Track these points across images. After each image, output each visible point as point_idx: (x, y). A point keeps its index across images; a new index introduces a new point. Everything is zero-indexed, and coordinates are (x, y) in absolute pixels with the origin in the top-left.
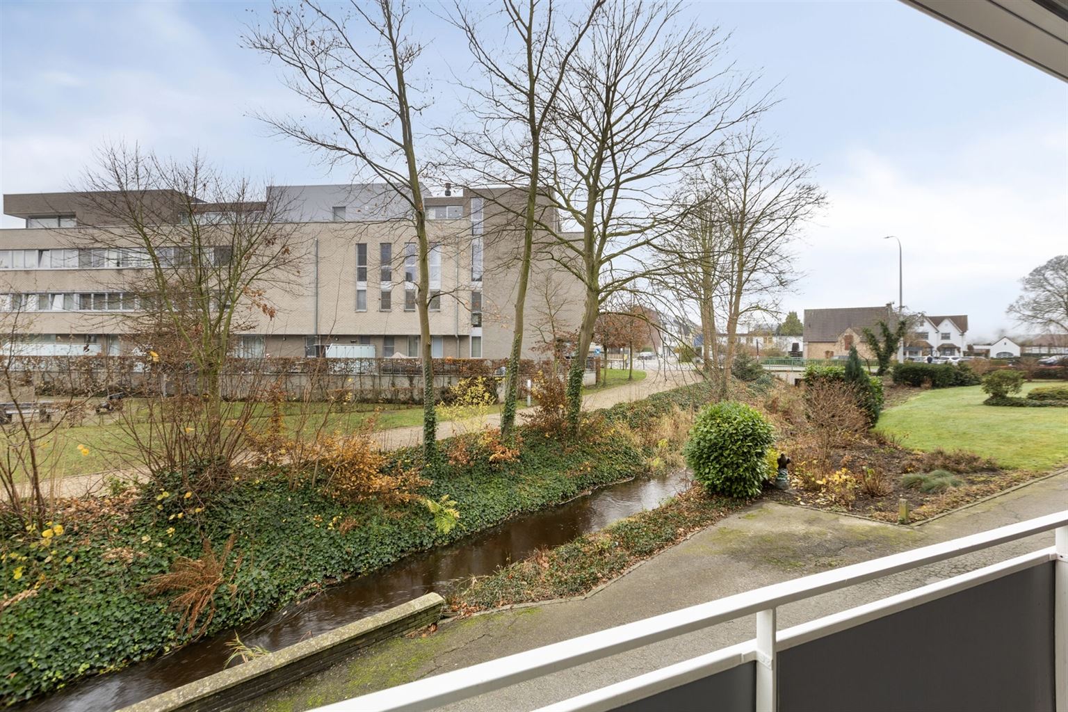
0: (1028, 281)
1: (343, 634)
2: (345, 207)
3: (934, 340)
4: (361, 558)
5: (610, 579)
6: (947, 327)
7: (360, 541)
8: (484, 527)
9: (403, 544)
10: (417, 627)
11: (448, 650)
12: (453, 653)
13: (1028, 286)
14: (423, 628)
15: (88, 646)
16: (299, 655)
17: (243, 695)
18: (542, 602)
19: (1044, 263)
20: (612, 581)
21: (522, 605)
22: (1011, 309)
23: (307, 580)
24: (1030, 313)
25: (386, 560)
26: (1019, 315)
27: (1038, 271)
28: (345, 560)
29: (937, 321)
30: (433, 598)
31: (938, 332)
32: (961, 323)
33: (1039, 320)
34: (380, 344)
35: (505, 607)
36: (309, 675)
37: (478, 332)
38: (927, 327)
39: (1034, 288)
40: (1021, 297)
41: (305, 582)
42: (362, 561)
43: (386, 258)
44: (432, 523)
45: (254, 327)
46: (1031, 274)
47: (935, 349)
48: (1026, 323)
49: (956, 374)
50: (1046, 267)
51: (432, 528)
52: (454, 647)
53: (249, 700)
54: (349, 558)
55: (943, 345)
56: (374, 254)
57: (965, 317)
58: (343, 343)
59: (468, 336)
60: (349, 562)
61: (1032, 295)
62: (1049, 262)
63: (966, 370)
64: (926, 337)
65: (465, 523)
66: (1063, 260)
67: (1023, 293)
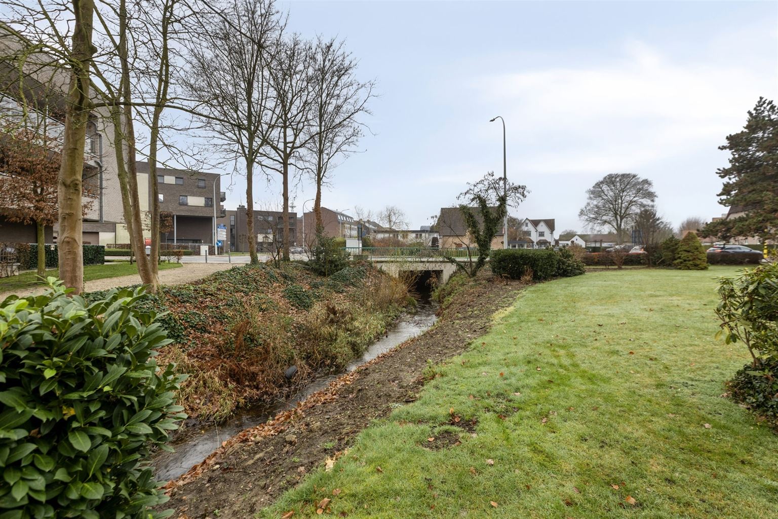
0: (593, 192)
3: (535, 237)
6: (542, 227)
13: (592, 196)
19: (601, 179)
22: (582, 213)
24: (593, 216)
26: (586, 217)
27: (598, 185)
29: (536, 223)
31: (537, 231)
32: (550, 224)
33: (599, 221)
38: (530, 227)
39: (596, 197)
40: (588, 204)
46: (594, 187)
47: (535, 244)
48: (591, 223)
49: (559, 261)
50: (602, 182)
55: (540, 240)
57: (553, 220)
61: (595, 202)
62: (605, 178)
63: (568, 256)
64: (530, 235)
66: (613, 177)
67: (589, 201)
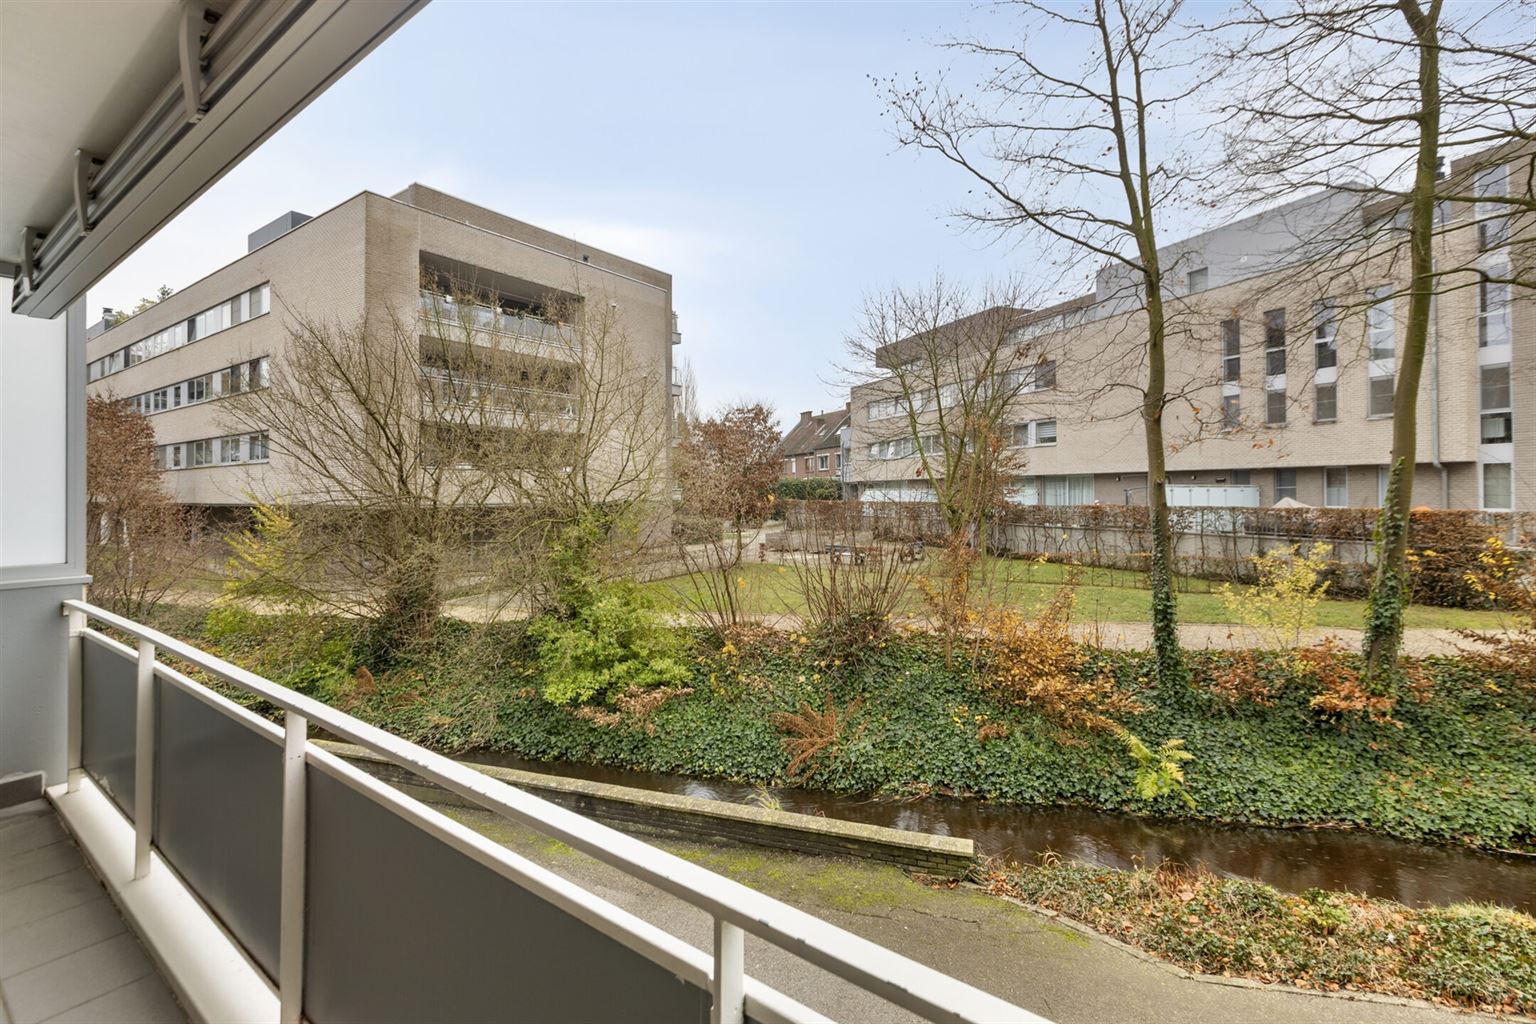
1: (834, 827)
2: (1206, 269)
4: (993, 779)
5: (1284, 982)
7: (1002, 756)
8: (1243, 819)
9: (1063, 785)
10: (930, 871)
11: (919, 909)
12: (918, 915)
14: (940, 878)
15: (727, 753)
16: (785, 822)
17: (736, 833)
18: (1107, 938)
20: (1284, 988)
21: (1073, 923)
23: (918, 777)
25: (1027, 796)
28: (973, 774)
30: (964, 846)
34: (1269, 485)
35: (1045, 911)
36: (796, 851)
37: (1501, 453)
41: (916, 778)
42: (994, 784)
43: (1275, 337)
44: (1129, 774)
45: (1024, 466)
51: (1126, 782)
52: (928, 911)
53: (741, 841)
54: (977, 773)
56: (1252, 336)
58: (1201, 484)
59: (1470, 465)
60: (977, 778)
65: (1197, 797)
